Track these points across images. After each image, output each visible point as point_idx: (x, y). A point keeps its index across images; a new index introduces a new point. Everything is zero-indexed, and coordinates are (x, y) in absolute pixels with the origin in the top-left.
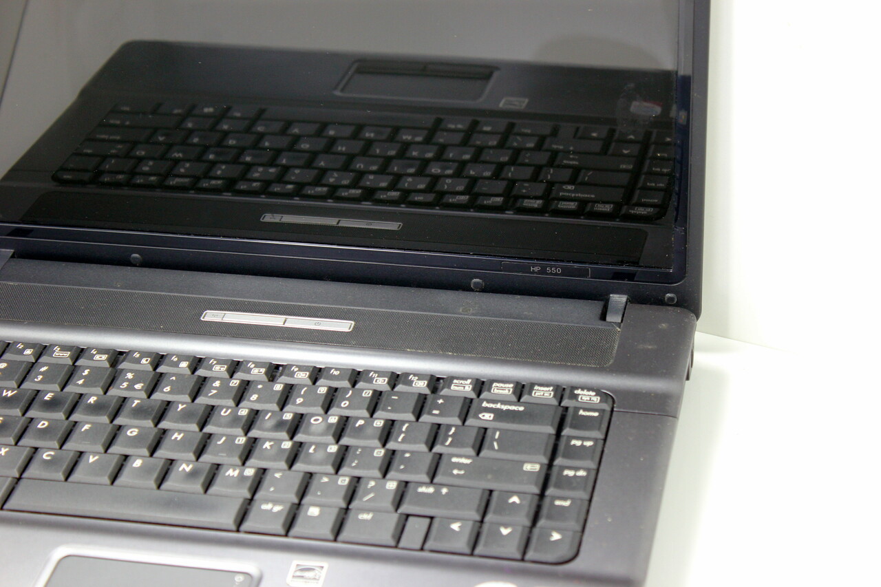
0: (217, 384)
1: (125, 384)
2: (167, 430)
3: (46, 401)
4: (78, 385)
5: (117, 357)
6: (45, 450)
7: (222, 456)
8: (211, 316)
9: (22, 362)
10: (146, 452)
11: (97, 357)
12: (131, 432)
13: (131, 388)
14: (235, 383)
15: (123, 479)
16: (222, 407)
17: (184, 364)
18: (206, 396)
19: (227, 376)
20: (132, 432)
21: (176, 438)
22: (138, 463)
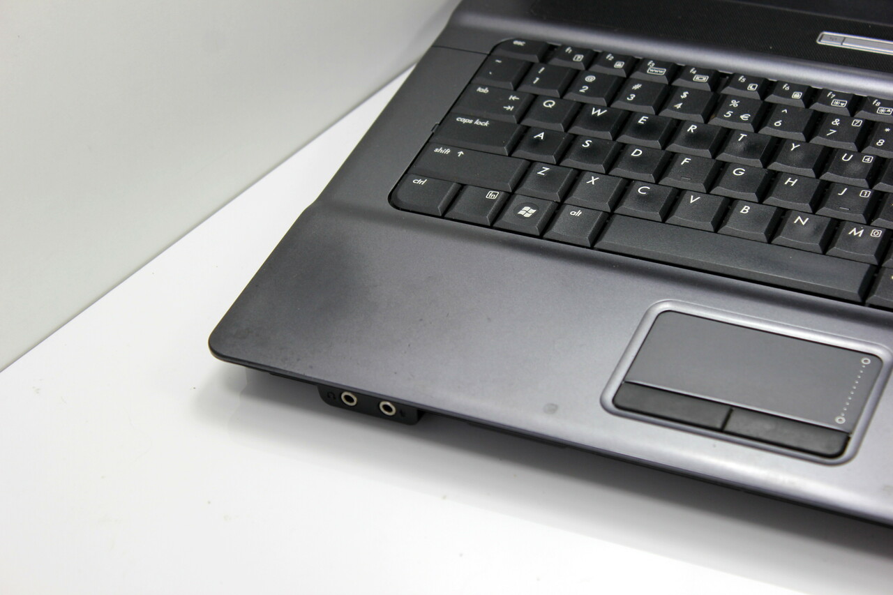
0: (836, 122)
1: (729, 113)
2: (779, 172)
3: (640, 125)
4: (675, 109)
5: (719, 79)
6: (640, 183)
7: (844, 211)
8: (829, 39)
9: (612, 76)
10: (753, 197)
11: (697, 78)
12: (737, 172)
13: (735, 118)
14: (857, 123)
15: (729, 227)
16: (843, 151)
17: (797, 95)
18: (824, 135)
19: (847, 113)
20: (739, 172)
21: (789, 183)
22: (746, 209)
